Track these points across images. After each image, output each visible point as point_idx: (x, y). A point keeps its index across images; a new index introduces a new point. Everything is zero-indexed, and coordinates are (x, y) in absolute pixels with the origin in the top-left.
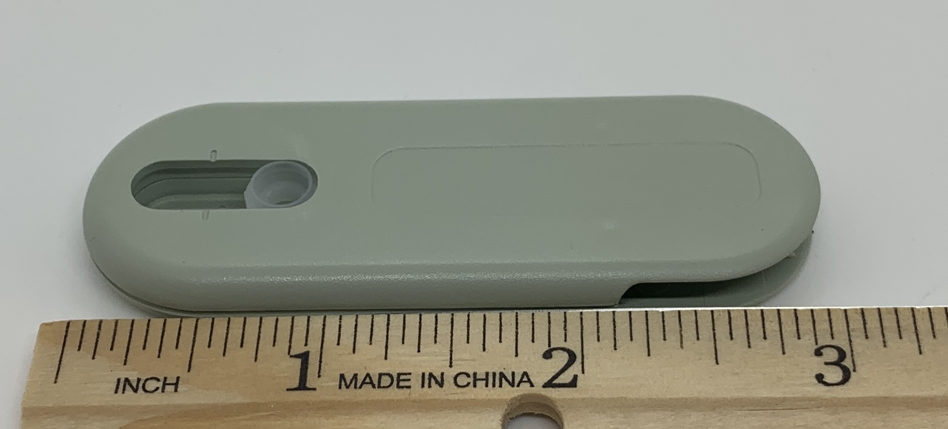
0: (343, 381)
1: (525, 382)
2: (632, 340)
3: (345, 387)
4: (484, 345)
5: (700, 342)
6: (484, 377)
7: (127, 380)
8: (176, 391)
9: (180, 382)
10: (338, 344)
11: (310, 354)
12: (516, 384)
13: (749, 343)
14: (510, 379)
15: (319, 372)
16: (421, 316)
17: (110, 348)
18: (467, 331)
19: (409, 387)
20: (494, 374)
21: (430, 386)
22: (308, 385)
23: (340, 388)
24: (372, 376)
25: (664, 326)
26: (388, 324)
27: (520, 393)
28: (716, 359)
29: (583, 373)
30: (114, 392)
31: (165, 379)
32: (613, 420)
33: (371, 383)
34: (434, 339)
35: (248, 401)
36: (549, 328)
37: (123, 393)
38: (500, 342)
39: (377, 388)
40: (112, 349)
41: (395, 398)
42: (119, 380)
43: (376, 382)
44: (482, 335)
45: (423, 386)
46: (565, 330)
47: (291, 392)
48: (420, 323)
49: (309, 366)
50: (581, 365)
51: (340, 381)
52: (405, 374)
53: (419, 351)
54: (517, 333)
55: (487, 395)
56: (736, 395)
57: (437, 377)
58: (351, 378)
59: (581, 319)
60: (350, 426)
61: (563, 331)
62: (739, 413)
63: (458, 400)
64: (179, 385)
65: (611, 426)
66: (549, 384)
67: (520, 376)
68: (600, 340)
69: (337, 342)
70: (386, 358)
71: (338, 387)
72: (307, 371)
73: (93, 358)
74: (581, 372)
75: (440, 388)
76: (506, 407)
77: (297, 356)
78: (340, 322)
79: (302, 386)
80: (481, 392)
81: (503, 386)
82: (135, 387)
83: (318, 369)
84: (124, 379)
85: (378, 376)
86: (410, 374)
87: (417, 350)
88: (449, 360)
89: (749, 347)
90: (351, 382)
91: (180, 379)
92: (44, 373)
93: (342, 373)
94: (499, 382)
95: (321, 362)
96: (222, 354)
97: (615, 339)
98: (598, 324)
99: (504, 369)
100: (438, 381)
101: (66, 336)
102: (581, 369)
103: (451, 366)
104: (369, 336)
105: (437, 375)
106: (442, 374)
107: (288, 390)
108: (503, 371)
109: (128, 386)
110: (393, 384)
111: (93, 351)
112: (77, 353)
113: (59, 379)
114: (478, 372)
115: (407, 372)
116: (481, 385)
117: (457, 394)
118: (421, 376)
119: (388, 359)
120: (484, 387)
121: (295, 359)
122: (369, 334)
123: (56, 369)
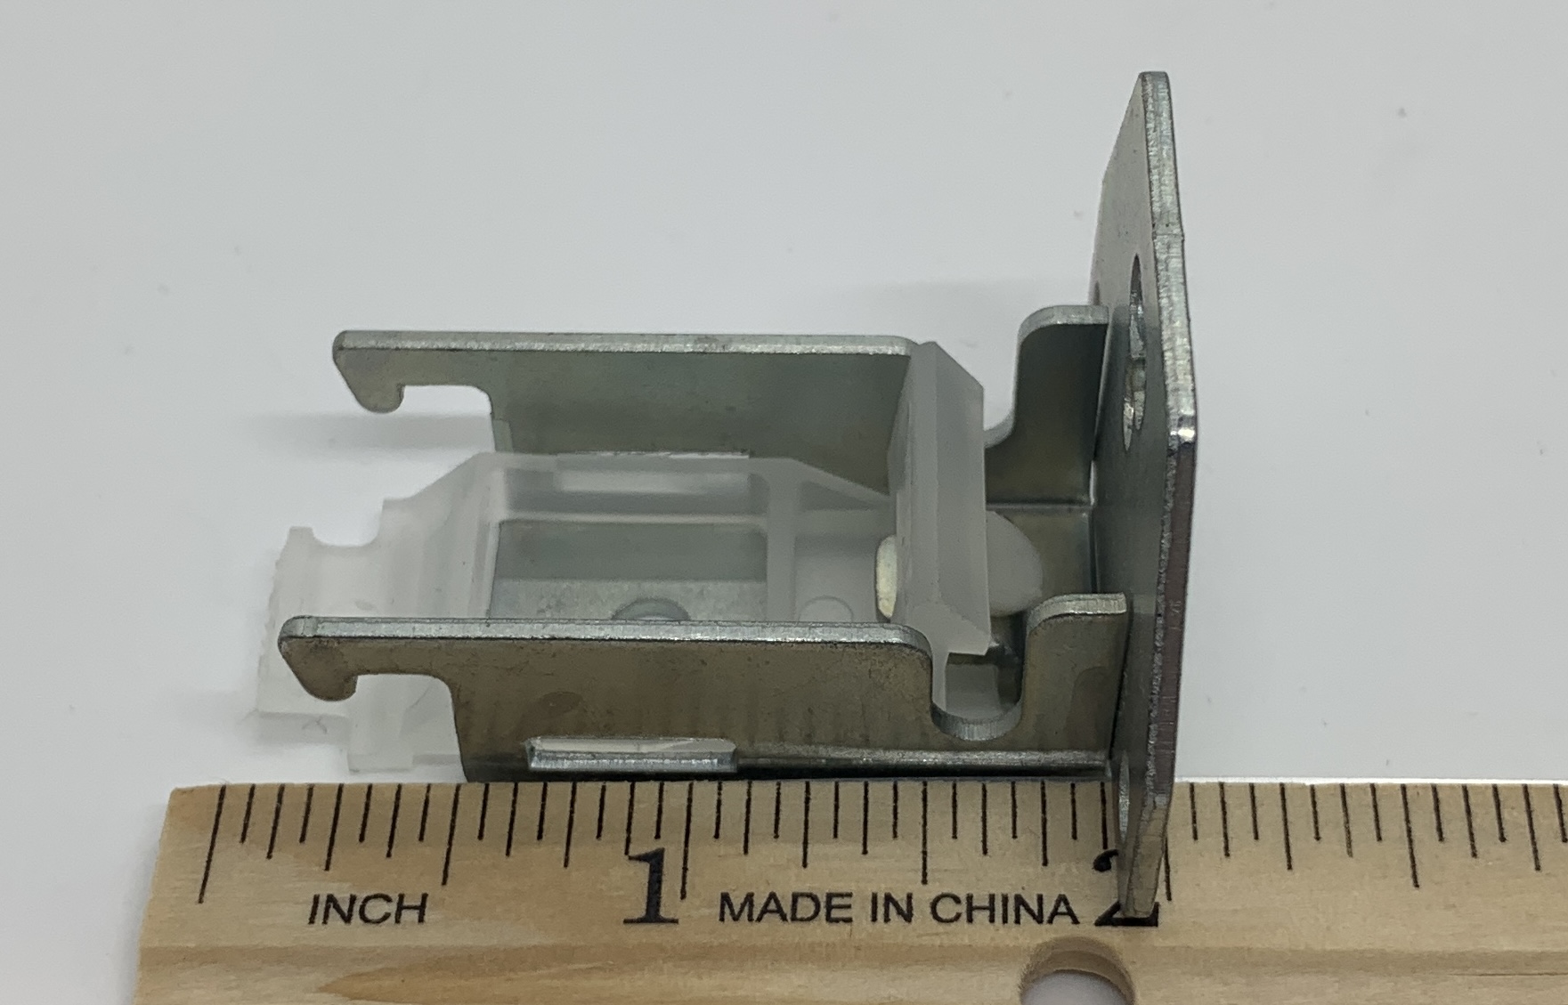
0: (727, 906)
1: (1063, 913)
2: (1257, 837)
3: (730, 918)
4: (984, 842)
5: (1384, 842)
6: (987, 904)
7: (331, 899)
8: (421, 920)
9: (428, 904)
10: (717, 836)
11: (665, 854)
12: (1046, 918)
13: (1473, 847)
14: (1034, 907)
15: (683, 888)
16: (866, 786)
17: (299, 836)
18: (952, 815)
19: (848, 920)
20: (1005, 899)
21: (887, 920)
22: (663, 913)
23: (722, 919)
24: (779, 898)
25: (1315, 813)
26: (807, 800)
27: (1054, 936)
28: (1415, 876)
29: (1169, 898)
30: (308, 920)
31: (401, 897)
33: (779, 910)
34: (891, 829)
35: (549, 941)
36: (1104, 811)
37: (325, 922)
38: (1015, 837)
39: (789, 920)
40: (302, 839)
41: (823, 941)
42: (316, 899)
43: (787, 909)
44: (981, 824)
45: (874, 919)
47: (630, 925)
48: (865, 797)
49: (664, 878)
50: (1165, 885)
51: (723, 907)
52: (841, 895)
53: (865, 852)
54: (1044, 822)
55: (992, 939)
56: (1452, 946)
57: (900, 902)
58: (742, 900)
60: (741, 993)
62: (1459, 979)
63: (941, 945)
64: (426, 910)
65: (1223, 1001)
66: (1107, 919)
67: (1053, 904)
68: (1199, 836)
69: (713, 831)
70: (805, 865)
71: (718, 918)
72: (660, 888)
73: (269, 856)
74: (1165, 897)
75: (907, 924)
76: (1028, 962)
77: (640, 858)
78: (719, 794)
79: (653, 915)
80: (982, 932)
81: (1022, 921)
82: (346, 912)
83: (680, 883)
84: (325, 897)
85: (791, 899)
86: (850, 895)
87: (861, 849)
88: (921, 870)
89: (1474, 855)
90: (742, 909)
91: (428, 899)
92: (180, 882)
93: (724, 891)
94: (1013, 914)
95: (685, 869)
96: (505, 851)
97: (1226, 836)
98: (1192, 805)
99: (1023, 888)
100: (902, 910)
101: (218, 814)
102: (1165, 891)
103: (925, 882)
104: (773, 822)
105: (900, 897)
106: (910, 897)
107: (626, 922)
108: (1020, 892)
109: (332, 911)
110: (820, 913)
111: (268, 842)
112: (239, 845)
113: (207, 894)
114: (975, 895)
115: (844, 890)
116: (981, 917)
117: (937, 934)
118: (870, 898)
119: (809, 866)
120: (987, 922)
121: (638, 863)
122: (773, 817)
123: (201, 876)
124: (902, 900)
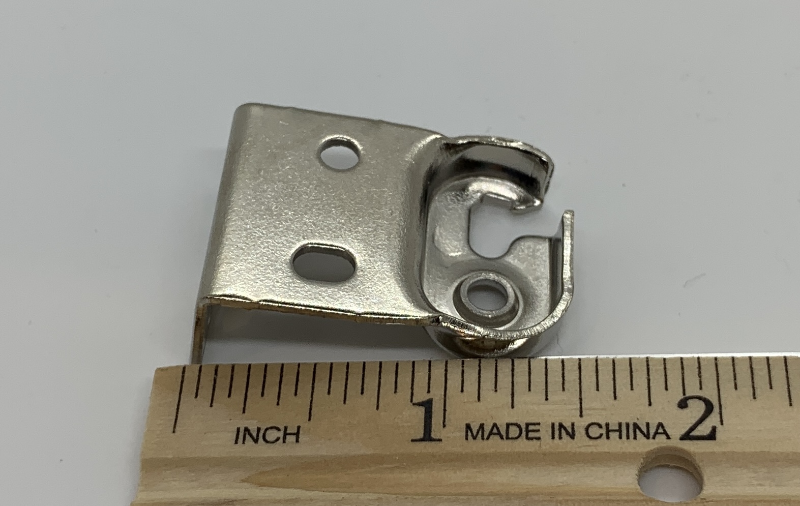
0: (469, 431)
1: (661, 433)
2: (771, 388)
3: (471, 438)
4: (615, 393)
6: (617, 428)
7: (246, 430)
8: (297, 441)
9: (301, 432)
10: (462, 391)
11: (434, 403)
12: (651, 436)
14: (645, 430)
15: (444, 421)
16: (546, 361)
17: (227, 395)
18: (595, 377)
19: (539, 439)
20: (628, 425)
21: (560, 438)
22: (433, 436)
23: (467, 439)
24: (499, 426)
26: (511, 370)
27: (656, 446)
29: (722, 424)
30: (234, 442)
31: (286, 428)
32: (755, 475)
33: (499, 433)
34: (561, 385)
35: (370, 452)
36: (683, 373)
37: (244, 443)
38: (632, 389)
39: (505, 439)
40: (229, 396)
41: (524, 450)
42: (238, 430)
43: (503, 433)
44: (612, 382)
45: (553, 438)
46: (700, 377)
47: (415, 442)
48: (546, 368)
49: (433, 416)
50: (719, 416)
51: (467, 432)
52: (534, 424)
53: (547, 399)
54: (649, 380)
55: (621, 448)
57: (567, 428)
58: (478, 428)
59: (716, 365)
60: (479, 480)
61: (698, 378)
63: (591, 453)
64: (300, 435)
66: (686, 437)
67: (655, 428)
68: (738, 388)
69: (460, 389)
70: (513, 407)
71: (465, 438)
72: (431, 421)
73: (211, 406)
74: (720, 423)
75: (572, 440)
76: (642, 461)
77: (419, 404)
78: (463, 367)
79: (427, 437)
80: (615, 444)
81: (638, 438)
82: (255, 438)
83: (442, 419)
84: (243, 429)
85: (505, 427)
86: (539, 424)
87: (544, 398)
88: (579, 409)
90: (478, 433)
91: (301, 429)
92: (162, 422)
93: (467, 422)
94: (633, 433)
95: (445, 410)
96: (343, 402)
97: (753, 387)
98: (734, 370)
99: (638, 419)
100: (569, 432)
101: (182, 382)
102: (719, 419)
103: (581, 416)
104: (493, 382)
105: (567, 425)
106: (573, 424)
107: (412, 441)
108: (636, 421)
109: (247, 436)
110: (522, 435)
111: (210, 398)
112: (194, 399)
113: (177, 428)
114: (610, 423)
115: (536, 421)
116: (614, 436)
117: (589, 446)
118: (550, 425)
119: (515, 408)
120: (618, 439)
121: (418, 407)
122: (494, 380)
123: (175, 418)
124: (569, 427)
